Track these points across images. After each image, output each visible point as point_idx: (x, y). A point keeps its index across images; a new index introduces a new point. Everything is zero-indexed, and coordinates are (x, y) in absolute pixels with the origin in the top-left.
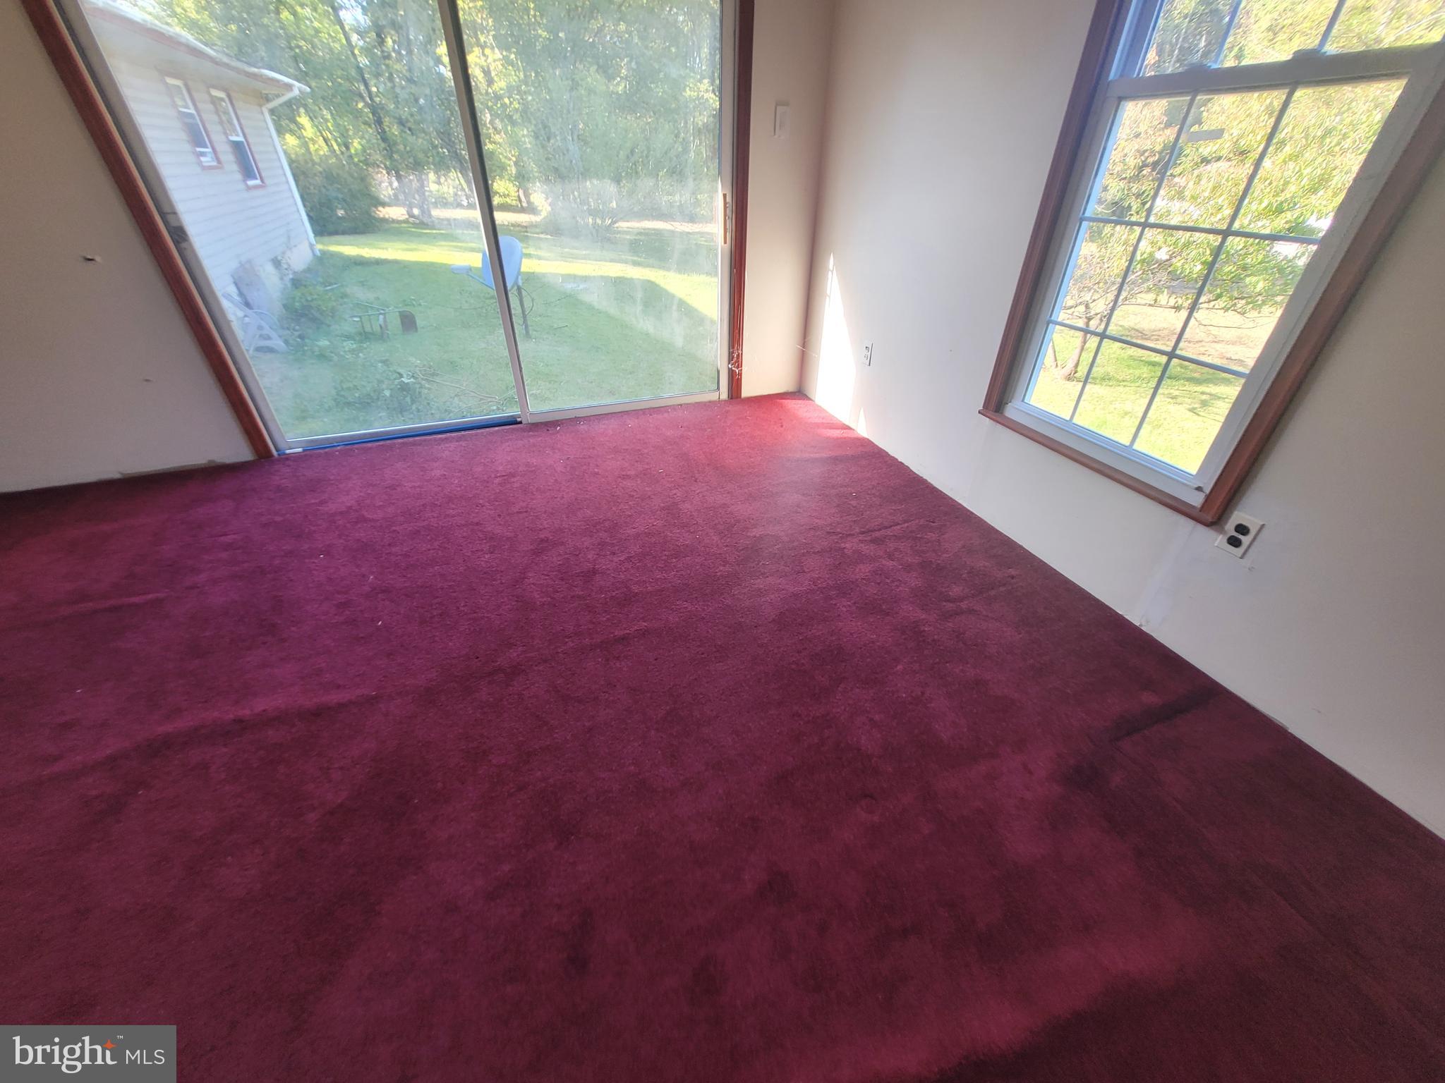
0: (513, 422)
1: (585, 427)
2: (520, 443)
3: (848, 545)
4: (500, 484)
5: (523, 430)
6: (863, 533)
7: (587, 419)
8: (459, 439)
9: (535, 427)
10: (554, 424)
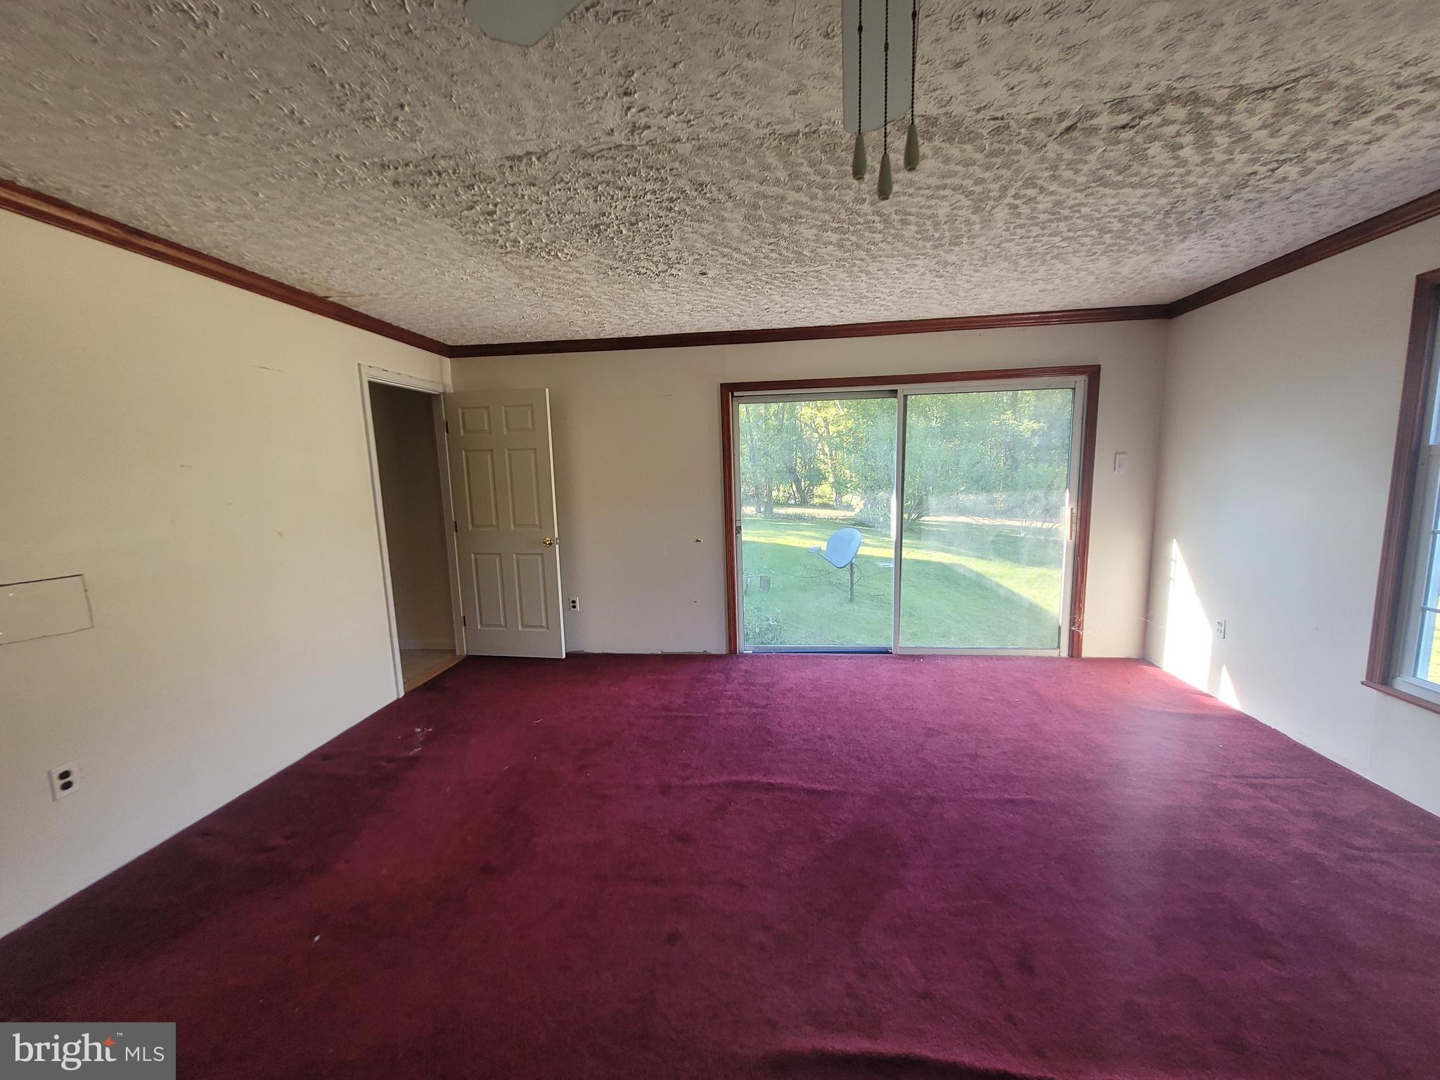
0: (886, 652)
1: (944, 662)
2: (895, 666)
3: (1221, 783)
4: (887, 689)
5: (894, 658)
6: (1237, 777)
7: (944, 657)
8: (850, 658)
9: (903, 657)
10: (919, 657)
